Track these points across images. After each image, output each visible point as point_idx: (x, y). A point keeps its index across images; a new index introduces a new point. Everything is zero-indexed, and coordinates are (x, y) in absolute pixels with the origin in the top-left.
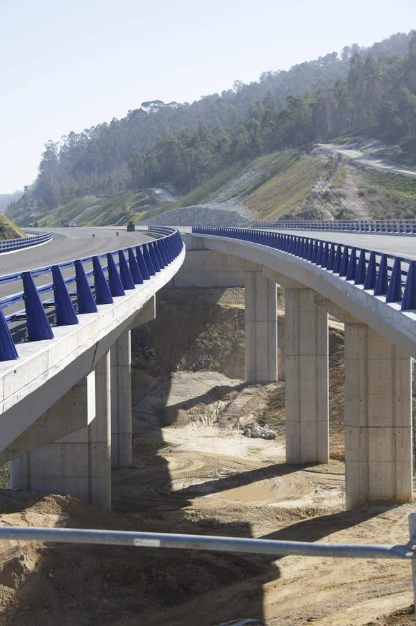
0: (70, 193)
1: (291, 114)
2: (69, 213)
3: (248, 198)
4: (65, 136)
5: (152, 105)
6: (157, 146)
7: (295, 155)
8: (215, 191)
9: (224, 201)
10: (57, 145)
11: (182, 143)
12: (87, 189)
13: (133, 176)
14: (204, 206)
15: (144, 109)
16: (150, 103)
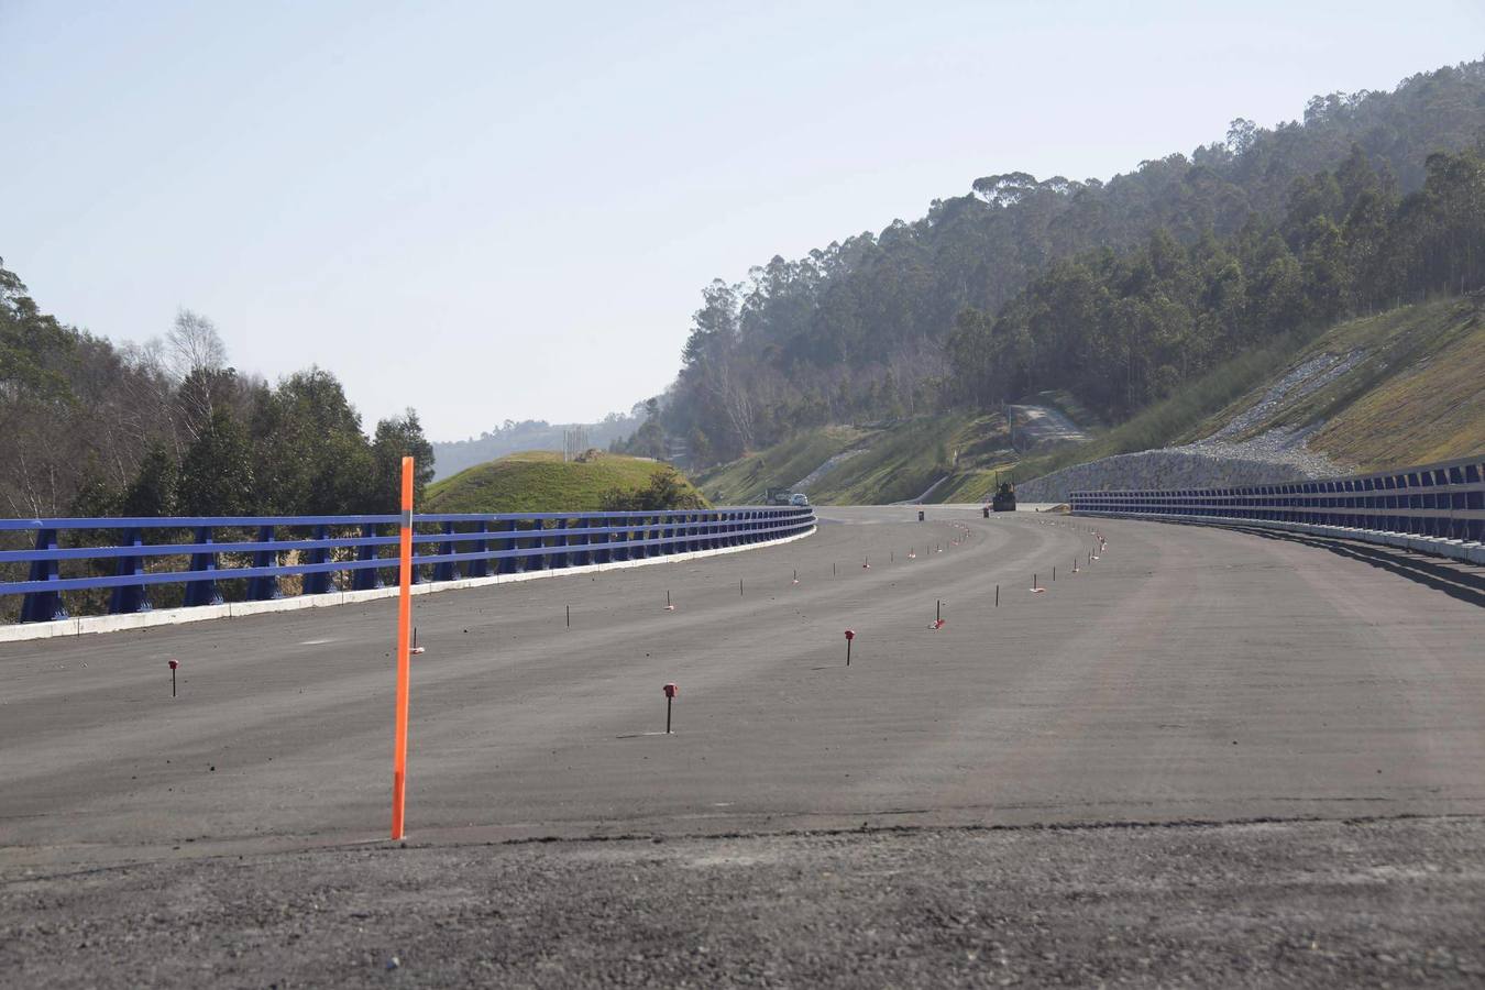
0: (777, 417)
1: (1437, 202)
2: (782, 470)
3: (1324, 428)
4: (759, 269)
5: (1001, 185)
6: (1029, 292)
7: (1459, 315)
8: (1214, 411)
9: (1250, 438)
10: (736, 294)
11: (1106, 283)
12: (825, 408)
13: (957, 373)
14: (1188, 451)
15: (979, 195)
16: (997, 179)
